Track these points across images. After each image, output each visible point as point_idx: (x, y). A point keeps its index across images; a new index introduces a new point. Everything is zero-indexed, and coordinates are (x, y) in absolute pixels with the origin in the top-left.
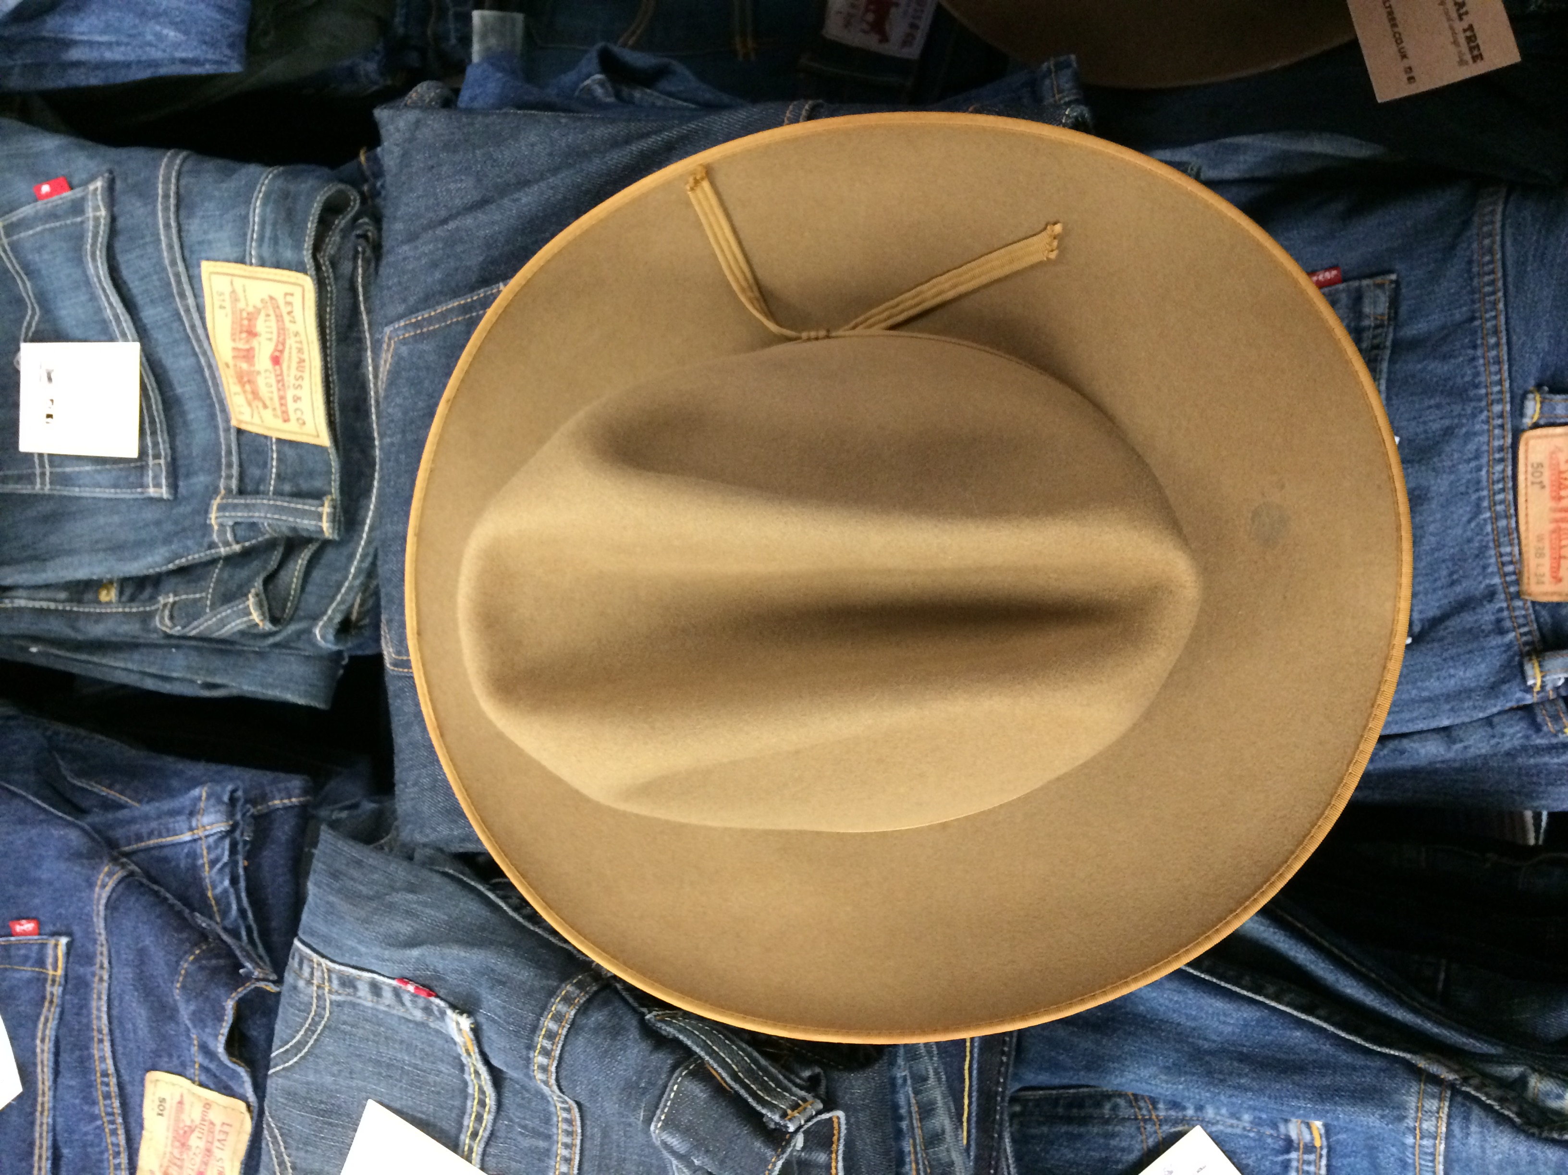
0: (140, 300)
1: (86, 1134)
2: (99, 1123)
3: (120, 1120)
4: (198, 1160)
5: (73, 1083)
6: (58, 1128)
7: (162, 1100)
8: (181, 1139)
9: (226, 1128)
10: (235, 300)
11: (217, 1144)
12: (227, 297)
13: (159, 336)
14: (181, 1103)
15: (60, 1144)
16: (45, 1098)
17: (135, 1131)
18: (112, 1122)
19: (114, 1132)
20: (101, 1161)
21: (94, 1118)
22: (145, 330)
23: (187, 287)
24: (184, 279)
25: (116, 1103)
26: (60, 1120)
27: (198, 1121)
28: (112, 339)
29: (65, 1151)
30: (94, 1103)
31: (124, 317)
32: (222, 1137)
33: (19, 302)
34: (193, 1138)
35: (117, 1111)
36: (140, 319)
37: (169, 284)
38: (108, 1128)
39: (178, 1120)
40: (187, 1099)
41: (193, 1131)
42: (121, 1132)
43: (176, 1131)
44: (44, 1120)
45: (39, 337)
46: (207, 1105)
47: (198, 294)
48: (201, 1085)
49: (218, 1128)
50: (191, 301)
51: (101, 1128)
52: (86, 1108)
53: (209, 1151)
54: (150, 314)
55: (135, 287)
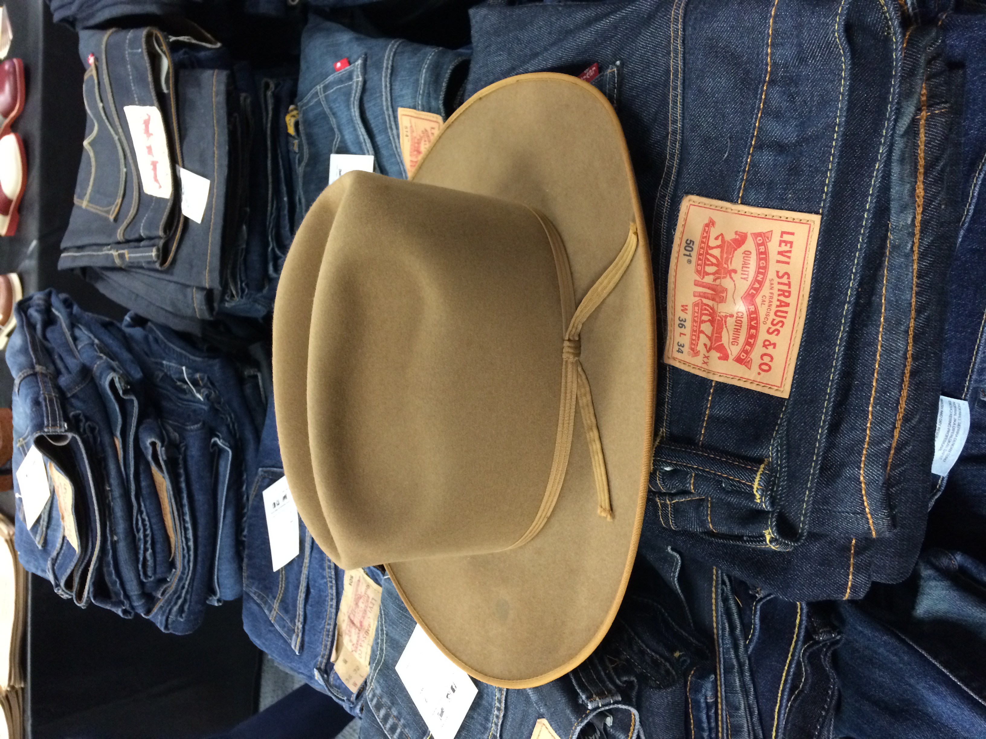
0: (375, 131)
1: (321, 584)
2: (325, 580)
3: (334, 582)
4: (361, 614)
5: (317, 556)
6: (310, 577)
7: (352, 577)
8: (357, 601)
9: (374, 601)
10: (412, 131)
11: (369, 609)
12: (409, 130)
13: (384, 152)
14: (359, 581)
15: (310, 586)
16: (307, 561)
17: (340, 590)
18: (331, 582)
19: (331, 587)
20: (325, 600)
21: (324, 577)
22: (379, 149)
23: (393, 123)
24: (392, 119)
25: (333, 573)
26: (311, 574)
27: (363, 594)
28: (364, 154)
29: (312, 590)
30: (324, 569)
31: (368, 141)
32: (371, 606)
33: (332, 130)
34: (361, 600)
35: (333, 577)
36: (376, 142)
37: (386, 122)
38: (329, 584)
39: (357, 590)
40: (362, 580)
41: (361, 598)
42: (334, 588)
43: (356, 595)
44: (305, 571)
45: (340, 151)
46: (368, 586)
47: (397, 128)
48: (367, 574)
49: (370, 600)
50: (395, 131)
51: (326, 583)
52: (321, 571)
53: (365, 611)
54: (380, 139)
55: (373, 123)
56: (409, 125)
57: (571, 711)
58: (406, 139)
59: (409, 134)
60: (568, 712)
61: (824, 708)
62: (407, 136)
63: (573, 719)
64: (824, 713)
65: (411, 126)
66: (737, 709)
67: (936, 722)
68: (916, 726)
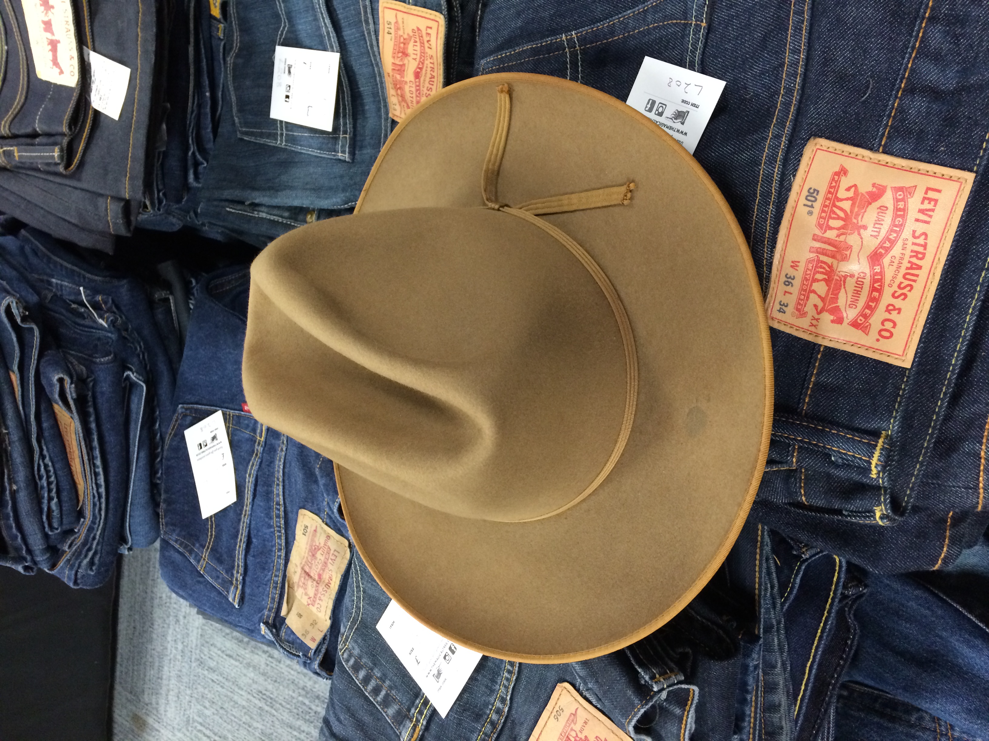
0: (343, 23)
1: (266, 534)
2: (272, 530)
3: (283, 531)
4: (320, 566)
5: (261, 504)
6: (252, 526)
7: (307, 527)
8: (313, 551)
9: (336, 553)
10: (397, 29)
11: (330, 561)
12: (392, 27)
13: (352, 49)
14: (315, 531)
15: (252, 536)
16: (247, 508)
17: (290, 539)
18: (280, 532)
19: (280, 537)
20: (271, 551)
21: (270, 526)
22: (345, 45)
23: (370, 16)
24: (369, 10)
25: (282, 522)
26: (253, 522)
27: (322, 545)
28: (325, 49)
29: (254, 540)
30: (271, 518)
31: (333, 34)
32: (333, 558)
33: (277, 16)
34: (319, 553)
35: (282, 526)
36: (342, 37)
37: (360, 14)
38: (277, 534)
39: (313, 540)
40: (319, 530)
41: (319, 549)
42: (283, 538)
43: (311, 546)
44: (245, 520)
45: (286, 43)
46: (328, 537)
47: (376, 23)
48: (326, 524)
49: (332, 552)
50: (371, 26)
51: (273, 533)
52: (267, 520)
53: (326, 563)
54: (348, 33)
55: (341, 14)
56: (393, 21)
57: (634, 692)
58: (387, 37)
59: (392, 31)
60: (629, 693)
61: (842, 658)
62: (389, 33)
63: (636, 701)
64: (842, 662)
65: (396, 22)
66: (774, 667)
67: (967, 673)
68: (945, 676)
